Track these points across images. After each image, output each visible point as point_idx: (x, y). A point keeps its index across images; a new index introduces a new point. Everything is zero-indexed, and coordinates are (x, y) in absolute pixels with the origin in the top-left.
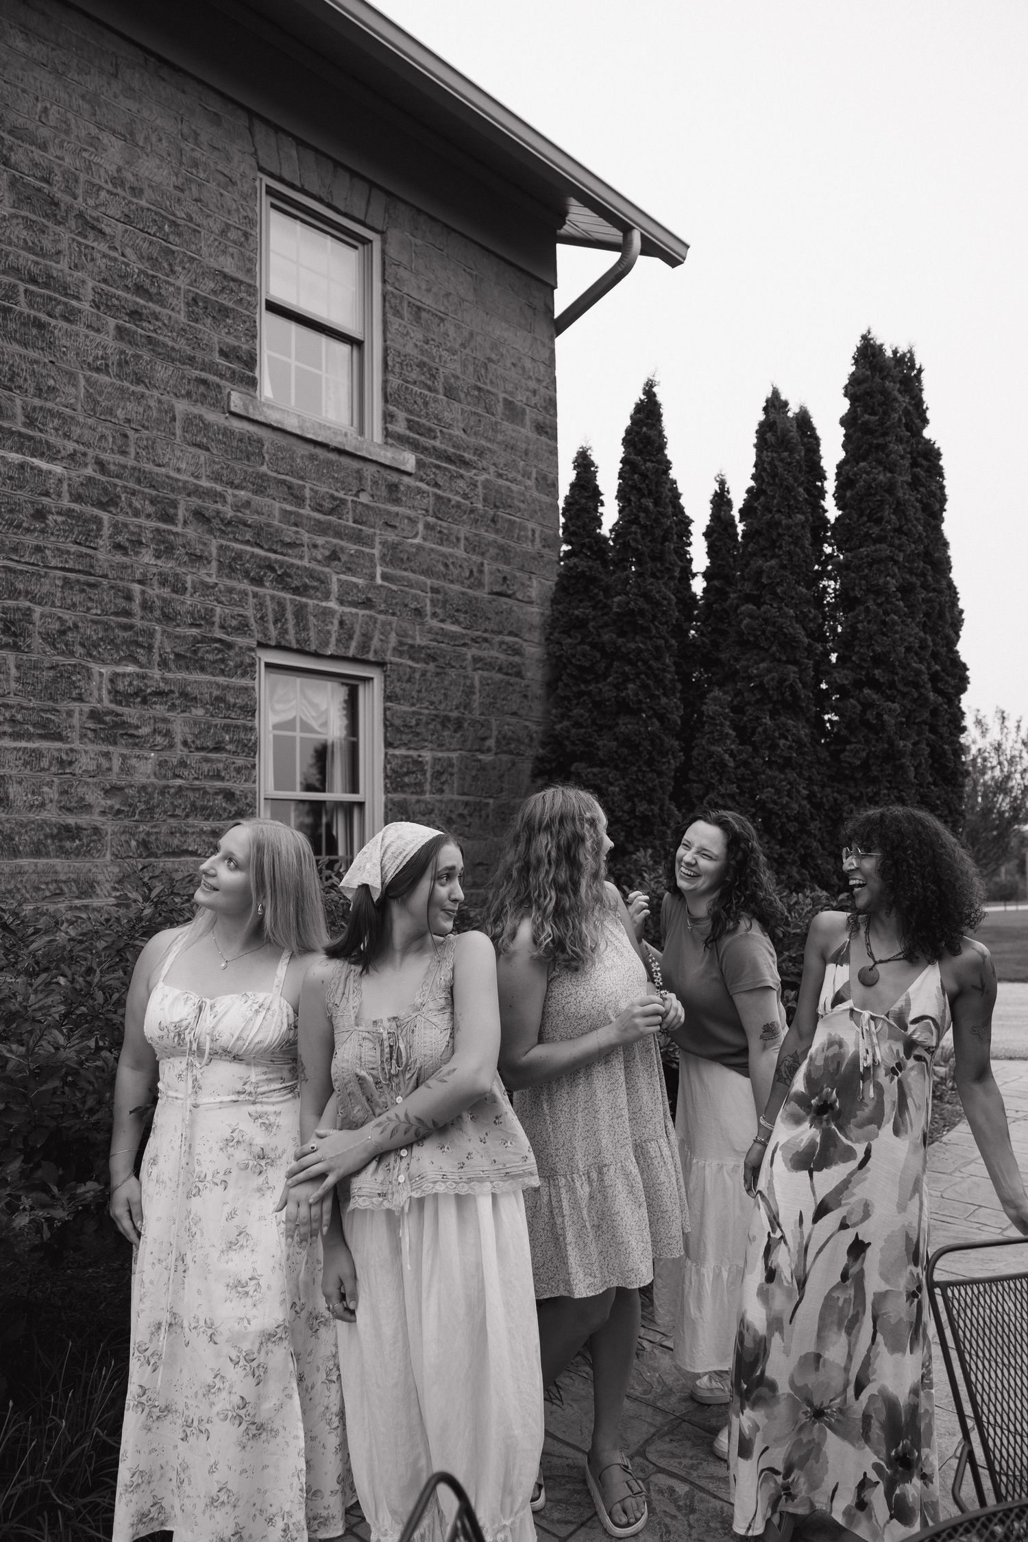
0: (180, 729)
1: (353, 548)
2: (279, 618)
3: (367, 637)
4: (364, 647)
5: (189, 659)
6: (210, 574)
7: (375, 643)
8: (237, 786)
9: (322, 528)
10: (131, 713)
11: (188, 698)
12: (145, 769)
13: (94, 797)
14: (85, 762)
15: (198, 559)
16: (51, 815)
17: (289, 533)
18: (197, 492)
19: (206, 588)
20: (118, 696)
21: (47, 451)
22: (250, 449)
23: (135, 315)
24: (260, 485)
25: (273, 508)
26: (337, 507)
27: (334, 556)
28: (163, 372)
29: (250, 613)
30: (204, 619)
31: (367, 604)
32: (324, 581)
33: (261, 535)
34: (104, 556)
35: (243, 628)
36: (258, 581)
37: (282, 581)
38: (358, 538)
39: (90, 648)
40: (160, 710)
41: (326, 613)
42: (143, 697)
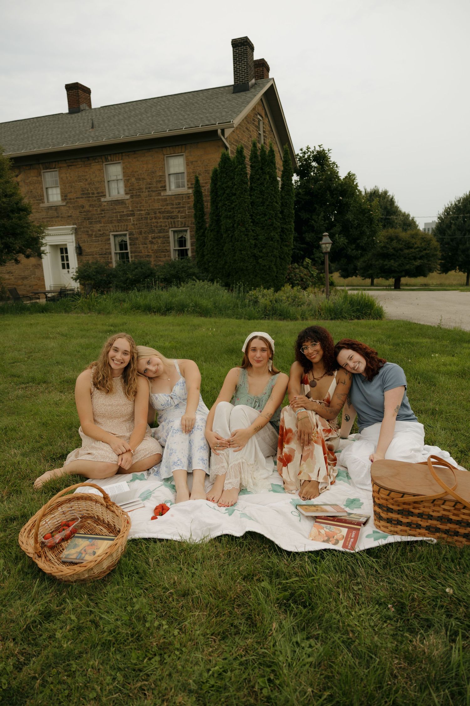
0: (159, 241)
1: (182, 209)
2: (171, 223)
3: (185, 223)
4: (185, 225)
5: (160, 232)
6: (161, 220)
7: (187, 224)
8: (167, 248)
9: (177, 208)
10: (153, 240)
11: (160, 237)
12: (156, 247)
13: (150, 251)
14: (149, 247)
15: (160, 218)
16: (146, 254)
17: (172, 210)
18: (159, 209)
19: (161, 222)
20: (152, 239)
21: (141, 210)
22: (165, 200)
23: (150, 188)
24: (167, 205)
25: (169, 208)
26: (179, 204)
27: (179, 212)
28: (154, 194)
29: (167, 224)
30: (161, 226)
31: (185, 218)
32: (178, 216)
33: (168, 212)
34: (149, 221)
35: (166, 226)
36: (168, 219)
37: (171, 218)
38: (183, 207)
39: (148, 233)
40: (157, 239)
41: (178, 221)
42: (154, 238)
